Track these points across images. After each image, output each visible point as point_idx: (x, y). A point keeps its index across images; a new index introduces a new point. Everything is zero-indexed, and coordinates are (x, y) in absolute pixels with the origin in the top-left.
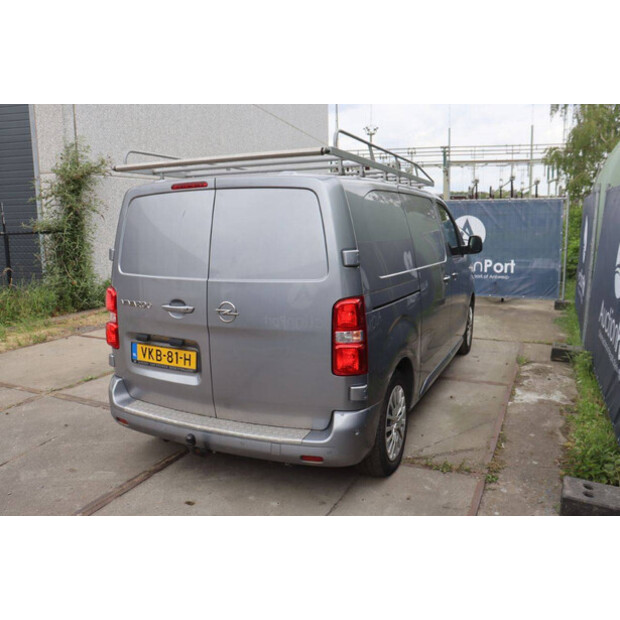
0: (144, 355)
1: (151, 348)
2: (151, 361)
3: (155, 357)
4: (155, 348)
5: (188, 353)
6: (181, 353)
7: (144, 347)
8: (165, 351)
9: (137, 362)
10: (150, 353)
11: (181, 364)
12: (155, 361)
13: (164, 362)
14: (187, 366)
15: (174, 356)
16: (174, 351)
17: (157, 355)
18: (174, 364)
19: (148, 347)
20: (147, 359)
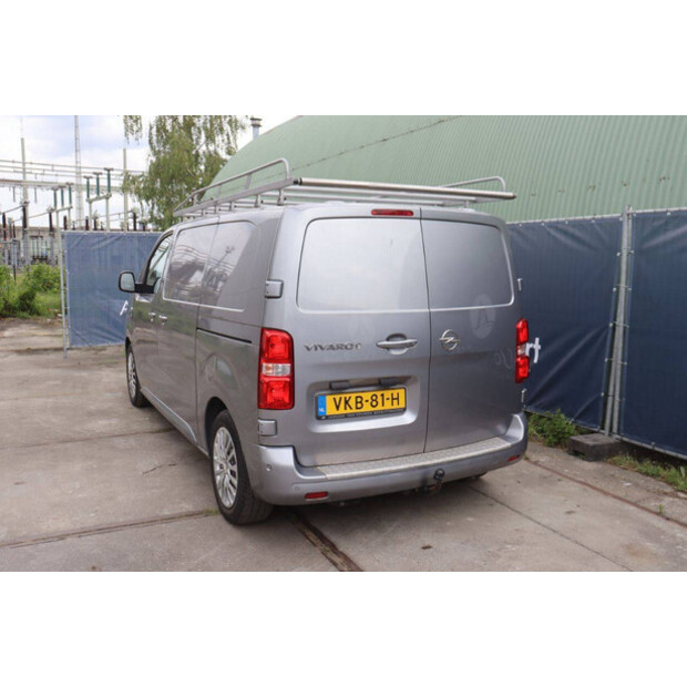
0: (338, 407)
1: (347, 396)
2: (349, 411)
3: (353, 406)
4: (354, 396)
5: (395, 392)
6: (388, 394)
7: (337, 397)
8: (367, 396)
9: (327, 417)
10: (346, 402)
11: (388, 405)
12: (354, 410)
13: (367, 408)
14: (395, 406)
15: (380, 400)
16: (379, 393)
17: (357, 403)
18: (379, 407)
19: (343, 396)
20: (342, 411)
